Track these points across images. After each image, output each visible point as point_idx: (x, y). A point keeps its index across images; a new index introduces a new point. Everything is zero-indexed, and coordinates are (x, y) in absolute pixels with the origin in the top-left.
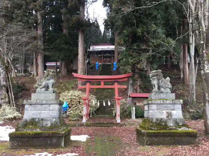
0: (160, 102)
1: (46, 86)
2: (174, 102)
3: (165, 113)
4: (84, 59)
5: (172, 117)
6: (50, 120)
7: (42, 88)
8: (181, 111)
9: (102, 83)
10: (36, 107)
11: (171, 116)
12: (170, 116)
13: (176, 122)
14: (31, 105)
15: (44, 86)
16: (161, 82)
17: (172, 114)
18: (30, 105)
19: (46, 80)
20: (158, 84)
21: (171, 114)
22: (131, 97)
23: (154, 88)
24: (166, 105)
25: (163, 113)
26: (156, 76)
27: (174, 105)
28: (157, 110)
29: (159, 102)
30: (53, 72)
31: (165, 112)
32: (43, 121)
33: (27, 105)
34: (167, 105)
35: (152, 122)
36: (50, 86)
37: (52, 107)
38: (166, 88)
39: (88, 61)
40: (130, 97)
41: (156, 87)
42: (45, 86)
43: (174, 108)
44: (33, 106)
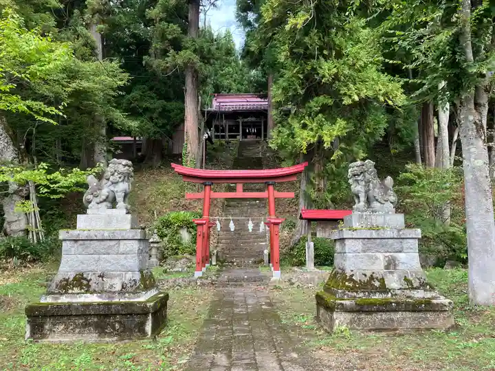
0: (372, 234)
1: (110, 198)
2: (401, 233)
3: (382, 258)
4: (199, 130)
5: (397, 268)
6: (119, 275)
7: (101, 202)
8: (418, 254)
9: (240, 187)
10: (87, 247)
11: (395, 265)
12: (392, 267)
13: (406, 279)
14: (76, 241)
15: (104, 197)
16: (374, 188)
17: (397, 262)
18: (73, 242)
19: (110, 183)
20: (367, 192)
21: (394, 262)
22: (305, 219)
23: (356, 201)
24: (384, 240)
25: (377, 258)
26: (362, 175)
27: (401, 240)
28: (364, 252)
29: (367, 234)
30: (125, 166)
31: (381, 256)
32: (104, 279)
33: (68, 242)
34: (386, 240)
35: (351, 280)
36: (120, 199)
37: (123, 246)
38: (383, 202)
39: (207, 135)
40: (301, 218)
41: (363, 199)
42: (107, 197)
43: (402, 248)
44: (81, 245)
